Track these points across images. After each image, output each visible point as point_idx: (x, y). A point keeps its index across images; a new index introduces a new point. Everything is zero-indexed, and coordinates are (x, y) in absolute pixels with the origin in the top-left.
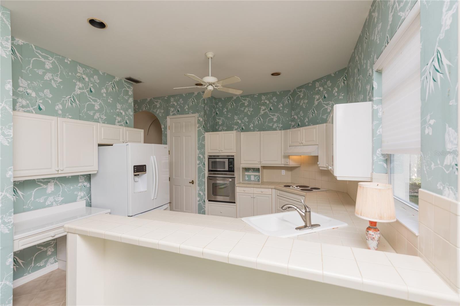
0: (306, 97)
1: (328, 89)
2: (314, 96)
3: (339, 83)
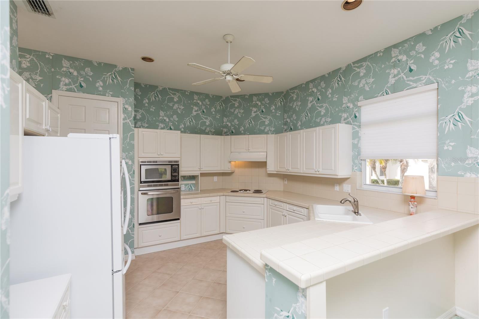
0: (299, 99)
1: (322, 90)
2: (307, 98)
3: (333, 84)
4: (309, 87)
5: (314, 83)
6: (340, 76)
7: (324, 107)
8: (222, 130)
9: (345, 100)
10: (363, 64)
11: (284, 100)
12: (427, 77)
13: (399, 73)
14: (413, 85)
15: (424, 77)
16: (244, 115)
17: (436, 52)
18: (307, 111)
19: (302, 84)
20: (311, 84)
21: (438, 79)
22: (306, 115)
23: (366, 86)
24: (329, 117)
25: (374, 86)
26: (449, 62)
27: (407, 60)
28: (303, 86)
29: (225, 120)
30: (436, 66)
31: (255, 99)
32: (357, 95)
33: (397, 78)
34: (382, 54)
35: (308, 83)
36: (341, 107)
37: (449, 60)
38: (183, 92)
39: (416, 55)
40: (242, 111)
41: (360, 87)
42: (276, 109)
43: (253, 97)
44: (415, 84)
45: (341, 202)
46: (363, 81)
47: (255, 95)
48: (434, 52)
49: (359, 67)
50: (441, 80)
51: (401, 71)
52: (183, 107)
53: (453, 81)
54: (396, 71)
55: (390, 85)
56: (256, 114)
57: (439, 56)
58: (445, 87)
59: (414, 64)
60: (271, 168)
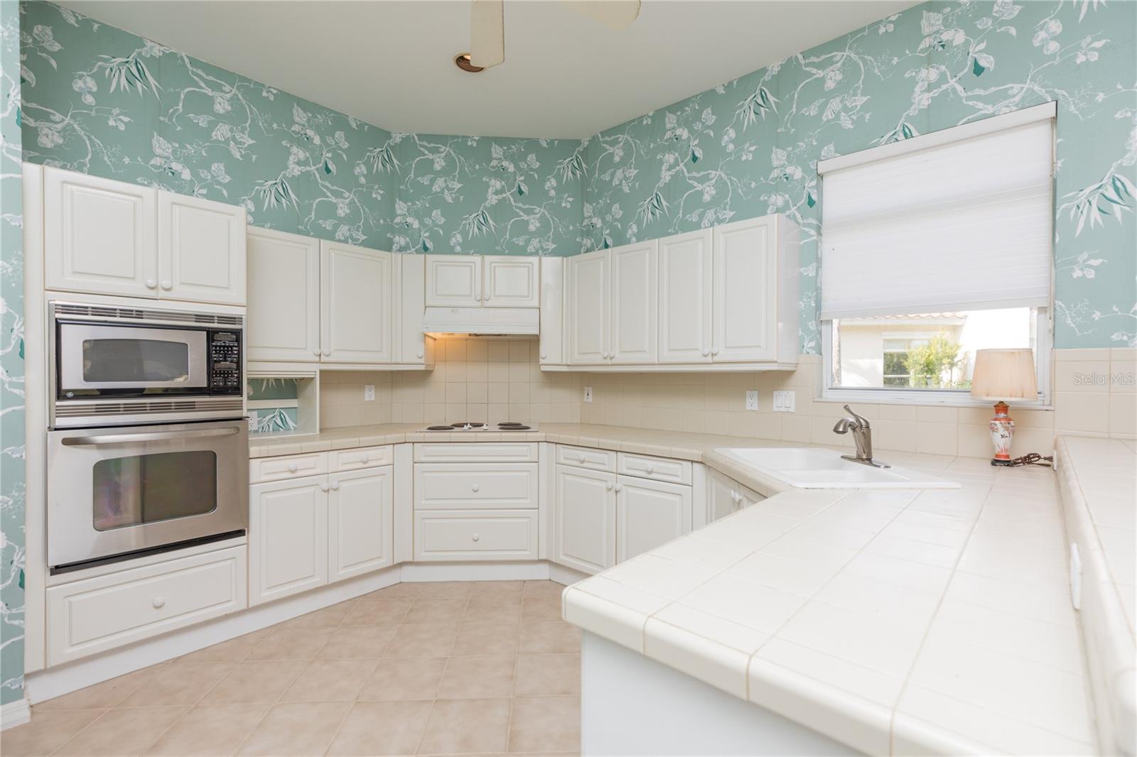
4: (665, 125)
5: (679, 113)
6: (762, 90)
7: (712, 179)
8: (391, 239)
9: (778, 156)
10: (836, 55)
11: (584, 165)
12: (1026, 86)
13: (942, 79)
14: (986, 109)
15: (1017, 87)
16: (462, 198)
17: (1051, 19)
18: (657, 194)
19: (644, 116)
20: (671, 115)
21: (1056, 90)
22: (656, 204)
23: (842, 118)
24: (728, 207)
25: (868, 117)
26: (1089, 44)
27: (967, 43)
28: (645, 122)
29: (401, 207)
30: (1053, 57)
31: (497, 151)
32: (815, 143)
33: (936, 92)
34: (891, 28)
35: (660, 114)
36: (766, 178)
37: (1089, 39)
38: (252, 86)
39: (995, 29)
40: (458, 186)
41: (824, 119)
42: (560, 189)
43: (491, 146)
44: (989, 107)
45: (836, 430)
46: (835, 104)
47: (500, 141)
48: (1047, 20)
49: (820, 66)
50: (1066, 94)
51: (948, 74)
52: (251, 142)
53: (1100, 97)
54: (933, 74)
55: (917, 112)
56: (500, 197)
57: (1059, 30)
58: (1077, 112)
59: (987, 54)
60: (553, 355)
